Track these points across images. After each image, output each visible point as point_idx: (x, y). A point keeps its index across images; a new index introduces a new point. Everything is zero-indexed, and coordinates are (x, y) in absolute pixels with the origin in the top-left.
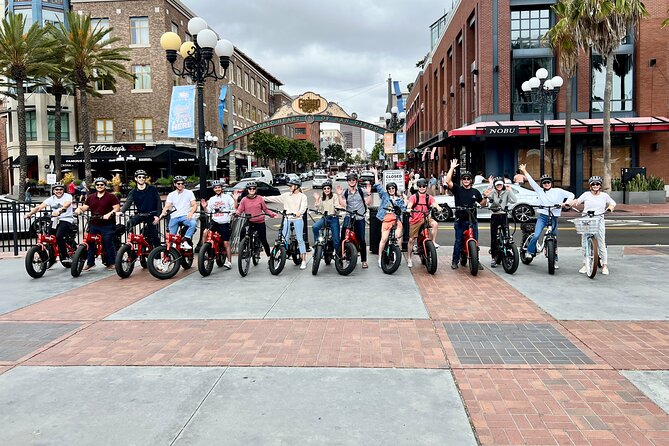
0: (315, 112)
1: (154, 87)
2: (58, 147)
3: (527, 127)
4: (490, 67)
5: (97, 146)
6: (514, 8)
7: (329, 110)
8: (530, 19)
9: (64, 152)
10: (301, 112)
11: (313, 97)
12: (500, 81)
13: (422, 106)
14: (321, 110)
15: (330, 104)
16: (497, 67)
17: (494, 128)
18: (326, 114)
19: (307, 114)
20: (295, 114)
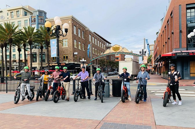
0: (118, 51)
1: (68, 46)
2: (42, 64)
3: (193, 52)
4: (178, 31)
5: (52, 64)
6: (187, 9)
7: (123, 50)
8: (191, 12)
9: (43, 66)
10: (113, 51)
11: (117, 46)
12: (182, 36)
13: (158, 48)
14: (120, 50)
15: (123, 48)
16: (181, 31)
17: (179, 53)
18: (121, 51)
19: (115, 52)
20: (111, 52)
